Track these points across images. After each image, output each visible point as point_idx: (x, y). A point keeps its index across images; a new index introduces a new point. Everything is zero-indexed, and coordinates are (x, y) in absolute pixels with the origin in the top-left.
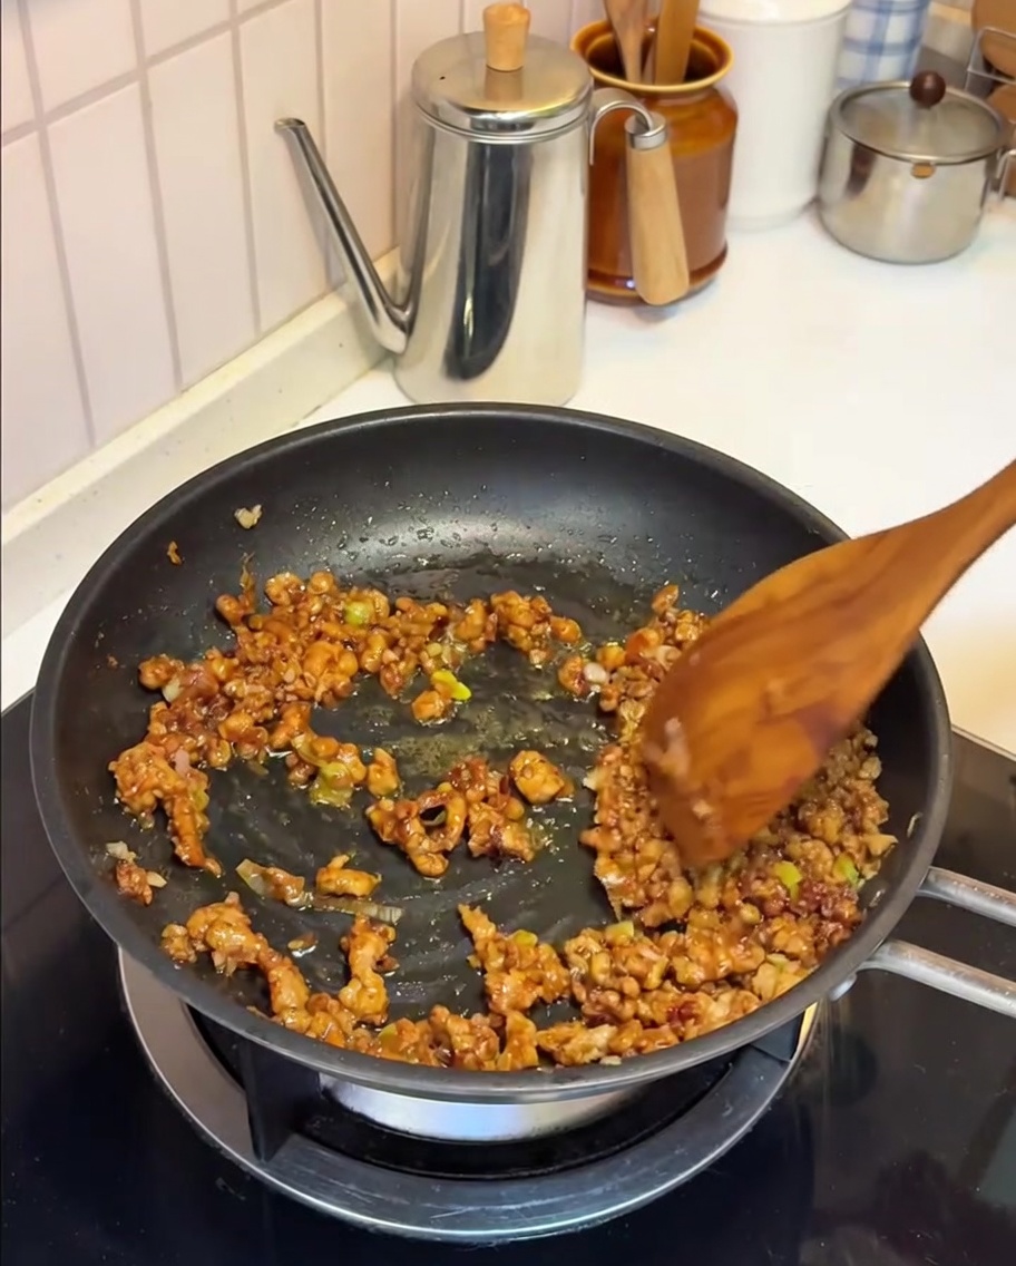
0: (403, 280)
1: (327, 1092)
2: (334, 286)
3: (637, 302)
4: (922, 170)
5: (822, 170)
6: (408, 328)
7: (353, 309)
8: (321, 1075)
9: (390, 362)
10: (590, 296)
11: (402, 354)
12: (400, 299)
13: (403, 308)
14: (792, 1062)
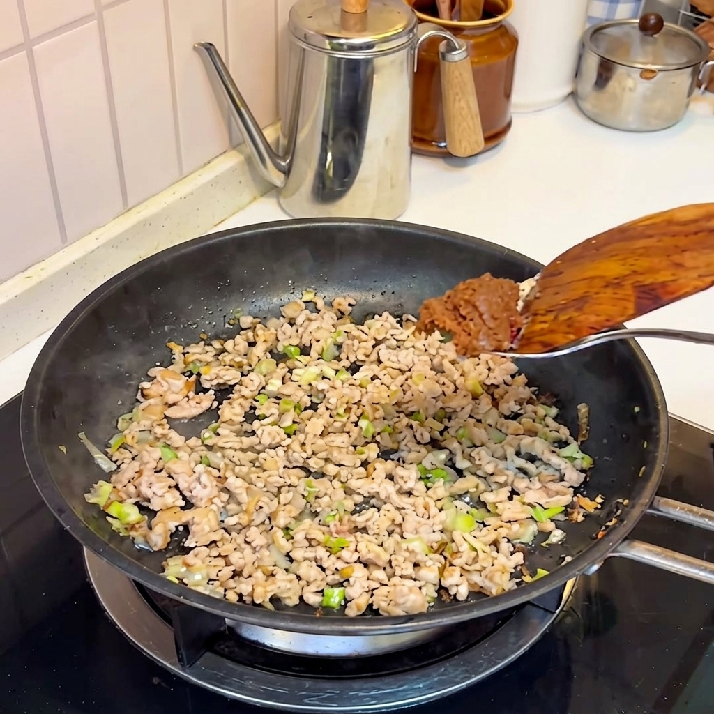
0: (283, 142)
1: (231, 629)
2: (235, 146)
3: (447, 156)
4: (647, 74)
5: (577, 73)
6: (287, 172)
7: (249, 161)
8: (226, 619)
9: (274, 192)
10: (414, 152)
11: (283, 188)
12: (281, 154)
13: (284, 159)
14: (557, 611)
